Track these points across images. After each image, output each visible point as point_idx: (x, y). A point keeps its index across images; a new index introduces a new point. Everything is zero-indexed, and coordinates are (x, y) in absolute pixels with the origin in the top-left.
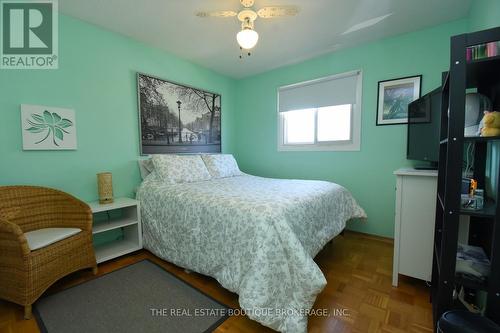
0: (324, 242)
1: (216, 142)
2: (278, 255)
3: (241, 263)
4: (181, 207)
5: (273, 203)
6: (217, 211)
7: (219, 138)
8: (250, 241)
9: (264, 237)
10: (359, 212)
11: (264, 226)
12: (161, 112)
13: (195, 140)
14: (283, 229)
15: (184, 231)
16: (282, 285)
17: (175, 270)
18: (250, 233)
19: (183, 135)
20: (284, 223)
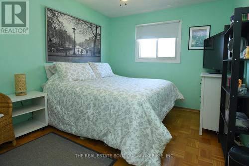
0: (165, 114)
1: (98, 55)
2: (145, 124)
3: (122, 130)
4: (79, 97)
5: (141, 93)
6: (104, 99)
7: (99, 53)
8: (127, 116)
9: (137, 114)
10: (181, 96)
11: (137, 107)
12: (62, 34)
13: (84, 53)
14: (147, 108)
15: (82, 112)
16: (147, 141)
17: (73, 138)
18: (128, 111)
19: (76, 50)
20: (148, 105)
